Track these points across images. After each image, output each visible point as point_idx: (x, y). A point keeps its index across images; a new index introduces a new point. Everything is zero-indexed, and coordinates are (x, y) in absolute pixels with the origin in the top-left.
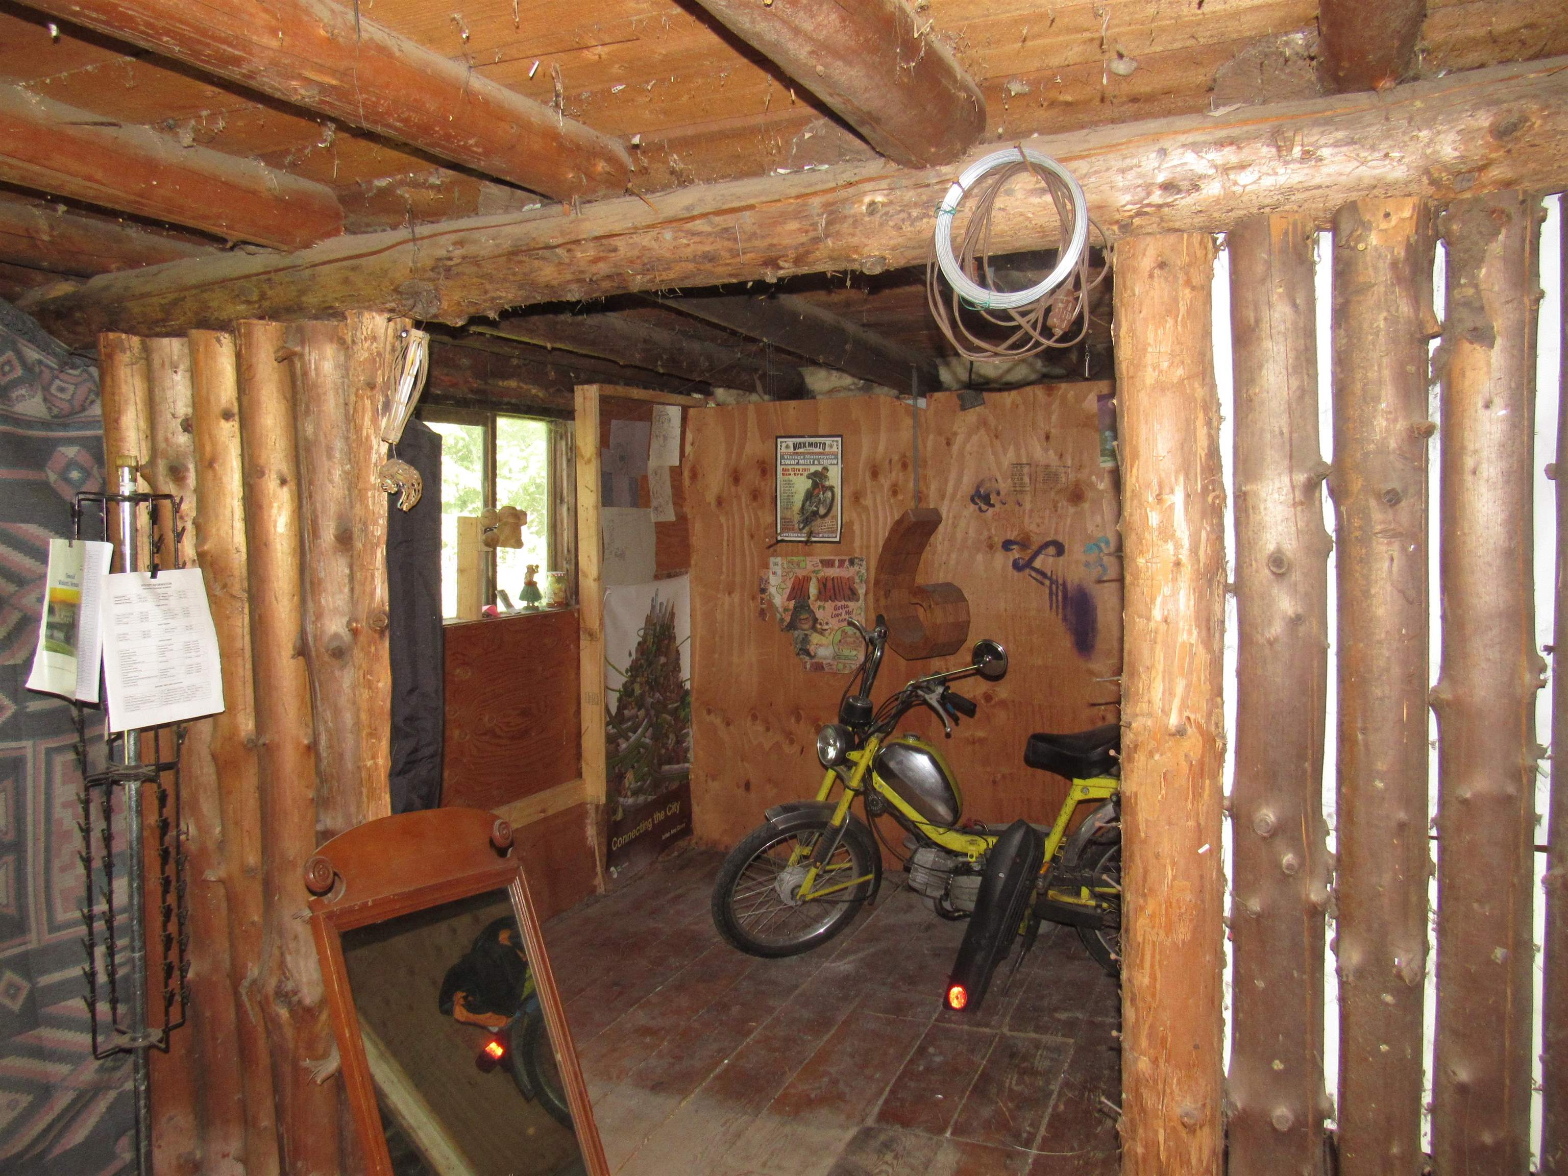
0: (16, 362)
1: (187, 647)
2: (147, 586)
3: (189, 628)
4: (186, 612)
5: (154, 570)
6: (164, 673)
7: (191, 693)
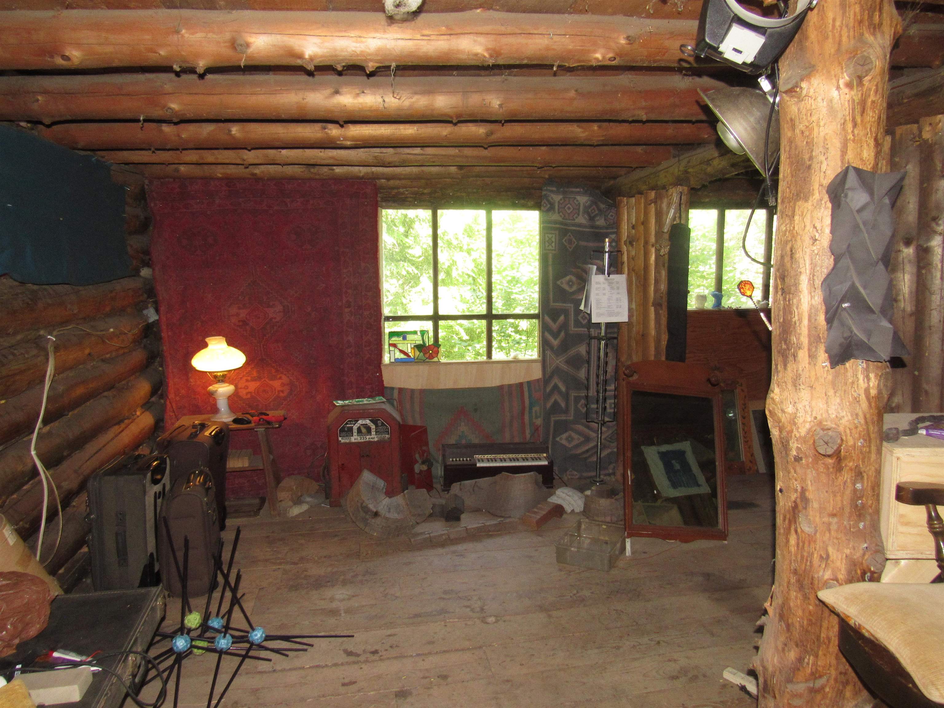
0: (596, 209)
1: (617, 300)
2: (606, 279)
3: (618, 293)
4: (618, 288)
5: (609, 274)
6: (609, 307)
7: (618, 314)
